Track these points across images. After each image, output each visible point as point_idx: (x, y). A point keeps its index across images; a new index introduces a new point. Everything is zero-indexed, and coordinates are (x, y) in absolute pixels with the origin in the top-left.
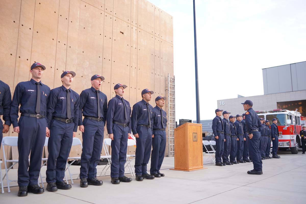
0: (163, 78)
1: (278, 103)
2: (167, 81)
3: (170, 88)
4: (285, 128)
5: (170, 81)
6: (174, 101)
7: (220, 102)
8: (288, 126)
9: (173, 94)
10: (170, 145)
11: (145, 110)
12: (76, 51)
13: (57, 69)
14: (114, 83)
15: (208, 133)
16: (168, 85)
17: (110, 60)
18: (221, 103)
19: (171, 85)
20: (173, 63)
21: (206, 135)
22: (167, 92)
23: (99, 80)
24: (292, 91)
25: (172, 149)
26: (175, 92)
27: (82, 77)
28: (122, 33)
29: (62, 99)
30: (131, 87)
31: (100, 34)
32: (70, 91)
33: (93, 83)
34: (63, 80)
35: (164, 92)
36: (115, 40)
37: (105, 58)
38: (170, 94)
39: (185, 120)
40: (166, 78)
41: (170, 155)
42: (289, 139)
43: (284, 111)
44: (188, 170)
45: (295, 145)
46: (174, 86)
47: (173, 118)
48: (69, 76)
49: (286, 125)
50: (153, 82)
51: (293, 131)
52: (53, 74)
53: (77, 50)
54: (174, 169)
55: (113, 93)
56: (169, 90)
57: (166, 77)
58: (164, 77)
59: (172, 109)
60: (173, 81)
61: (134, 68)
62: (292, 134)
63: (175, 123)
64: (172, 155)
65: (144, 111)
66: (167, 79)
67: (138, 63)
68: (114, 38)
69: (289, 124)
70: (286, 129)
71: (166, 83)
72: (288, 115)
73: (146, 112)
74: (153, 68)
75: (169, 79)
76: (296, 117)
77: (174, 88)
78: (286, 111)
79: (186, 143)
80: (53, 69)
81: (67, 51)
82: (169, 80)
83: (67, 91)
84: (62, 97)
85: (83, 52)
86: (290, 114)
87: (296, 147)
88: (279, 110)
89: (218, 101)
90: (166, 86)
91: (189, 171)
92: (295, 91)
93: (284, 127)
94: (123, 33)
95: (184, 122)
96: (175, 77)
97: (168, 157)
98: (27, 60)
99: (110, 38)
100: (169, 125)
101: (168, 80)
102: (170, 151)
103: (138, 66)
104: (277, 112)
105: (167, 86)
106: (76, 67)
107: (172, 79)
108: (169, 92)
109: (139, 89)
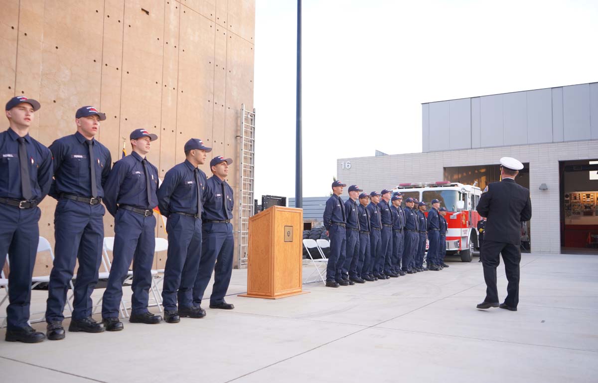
0: (231, 113)
1: (445, 168)
2: (239, 119)
3: (246, 132)
4: (454, 216)
5: (246, 119)
6: (252, 158)
7: (343, 163)
8: (458, 213)
9: (251, 146)
10: (242, 245)
11: (191, 182)
12: (41, 43)
14: (126, 119)
15: (317, 223)
16: (241, 127)
17: (117, 69)
18: (343, 166)
19: (246, 127)
20: (253, 82)
21: (312, 225)
22: (239, 141)
23: (94, 120)
24: (471, 148)
25: (245, 253)
26: (254, 142)
27: (55, 101)
28: (145, 13)
29: (7, 157)
30: (164, 129)
31: (97, 11)
32: (26, 141)
33: (80, 125)
34: (10, 116)
35: (233, 140)
36: (130, 26)
37: (106, 65)
38: (244, 145)
39: (273, 197)
40: (237, 113)
41: (242, 264)
42: (459, 235)
43: (453, 186)
44: (272, 297)
45: (468, 246)
46: (254, 129)
47: (250, 193)
48: (24, 109)
49: (456, 210)
50: (211, 120)
51: (466, 222)
53: (43, 42)
54: (246, 294)
55: (125, 139)
56: (242, 137)
57: (237, 111)
58: (232, 111)
59: (248, 175)
60: (252, 120)
61: (171, 88)
62: (465, 226)
63: (252, 203)
64: (244, 266)
65: (189, 184)
66: (239, 115)
67: (180, 78)
68: (128, 22)
69: (462, 209)
70: (456, 218)
71: (237, 124)
72: (460, 193)
73: (193, 187)
74: (213, 91)
75: (244, 115)
76: (473, 196)
77: (252, 133)
78: (457, 185)
79: (272, 246)
81: (20, 42)
82: (244, 118)
83: (19, 140)
84: (7, 153)
85: (57, 48)
86: (463, 190)
87: (469, 250)
88: (446, 183)
89: (338, 160)
90: (237, 129)
91: (274, 299)
92: (476, 149)
93: (452, 215)
94: (147, 13)
95: (272, 200)
96: (256, 111)
97: (237, 268)
99: (119, 21)
100: (240, 208)
101: (241, 117)
102: (241, 256)
103: (180, 84)
104: (441, 186)
105: (239, 128)
106: (40, 80)
107: (250, 114)
108: (243, 142)
109: (181, 133)
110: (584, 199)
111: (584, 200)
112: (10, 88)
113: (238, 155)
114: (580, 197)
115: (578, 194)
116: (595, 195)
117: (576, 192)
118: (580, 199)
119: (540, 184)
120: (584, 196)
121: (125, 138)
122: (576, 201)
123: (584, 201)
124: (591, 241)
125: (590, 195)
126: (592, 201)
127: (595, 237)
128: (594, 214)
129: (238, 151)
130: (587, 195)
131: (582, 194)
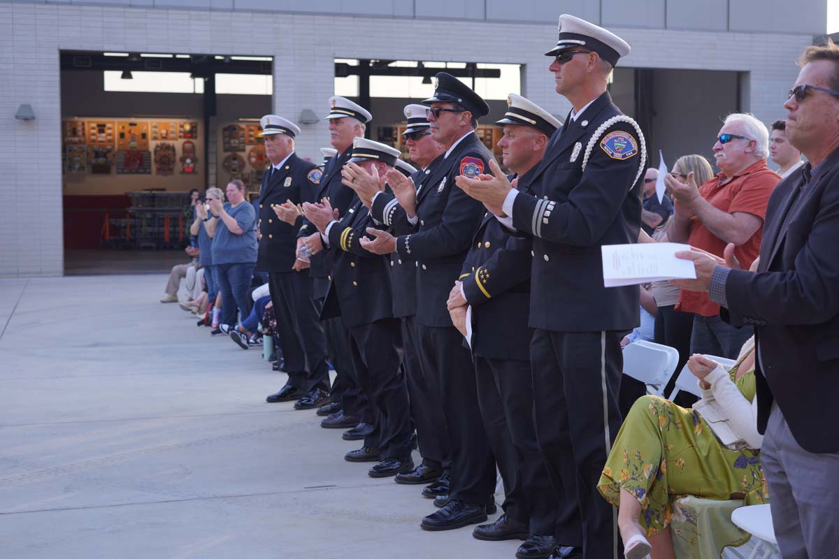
110: (94, 134)
111: (93, 137)
114: (83, 129)
115: (80, 124)
116: (115, 125)
117: (76, 118)
118: (84, 134)
119: (18, 106)
120: (93, 128)
122: (76, 139)
123: (94, 141)
124: (110, 235)
125: (104, 126)
126: (110, 141)
127: (118, 224)
128: (114, 169)
130: (99, 126)
131: (89, 122)
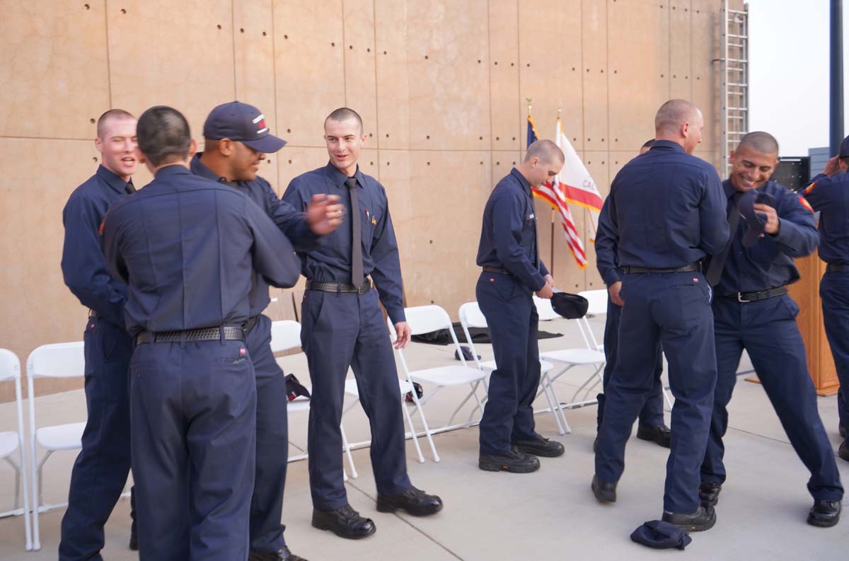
0: (701, 20)
2: (717, 28)
3: (731, 49)
5: (732, 25)
6: (743, 98)
9: (741, 73)
13: (351, 47)
14: (529, 64)
16: (722, 42)
19: (732, 40)
22: (717, 69)
26: (747, 66)
27: (427, 57)
30: (589, 70)
35: (707, 69)
38: (729, 74)
39: (784, 158)
40: (712, 17)
46: (747, 41)
52: (340, 66)
55: (530, 101)
56: (724, 61)
57: (714, 14)
58: (704, 16)
59: (736, 127)
60: (741, 25)
66: (717, 21)
71: (713, 37)
75: (727, 20)
77: (742, 49)
80: (339, 49)
82: (727, 23)
90: (715, 48)
98: (264, 34)
101: (721, 23)
105: (717, 45)
106: (405, 29)
107: (738, 15)
108: (727, 69)
109: (615, 72)
112: (369, 50)
113: (717, 93)
121: (529, 98)
129: (717, 85)
